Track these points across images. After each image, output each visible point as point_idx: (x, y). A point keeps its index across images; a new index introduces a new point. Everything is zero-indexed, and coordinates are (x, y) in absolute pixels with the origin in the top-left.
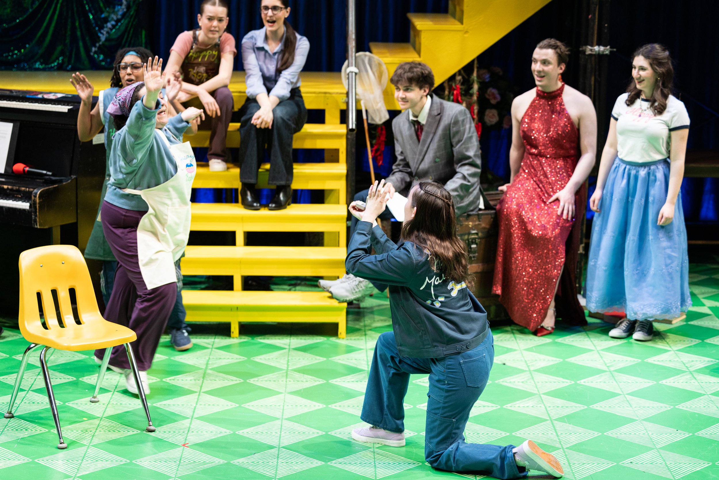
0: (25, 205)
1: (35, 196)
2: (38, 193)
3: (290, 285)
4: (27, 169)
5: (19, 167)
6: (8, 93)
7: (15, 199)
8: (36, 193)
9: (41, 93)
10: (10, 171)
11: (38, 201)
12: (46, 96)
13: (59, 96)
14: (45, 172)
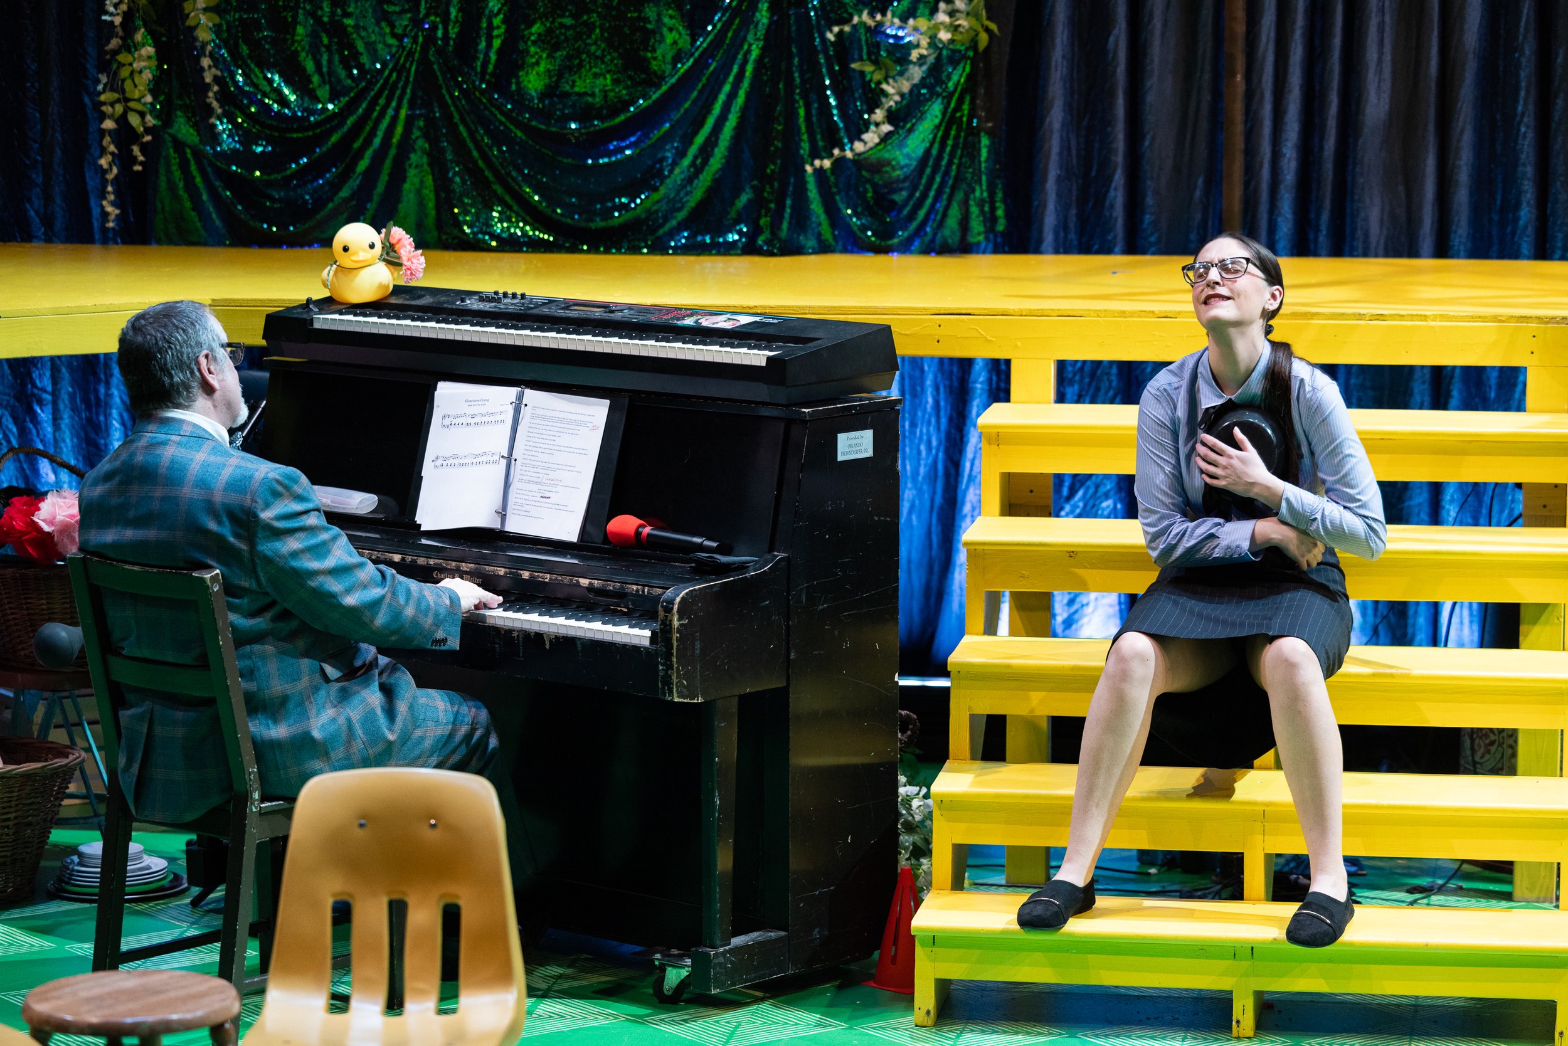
0: (638, 635)
1: (668, 610)
2: (678, 599)
3: (1412, 890)
4: (647, 530)
5: (625, 524)
6: (598, 313)
7: (610, 614)
8: (671, 602)
9: (692, 311)
10: (597, 536)
11: (676, 623)
12: (706, 322)
13: (744, 320)
14: (698, 540)
